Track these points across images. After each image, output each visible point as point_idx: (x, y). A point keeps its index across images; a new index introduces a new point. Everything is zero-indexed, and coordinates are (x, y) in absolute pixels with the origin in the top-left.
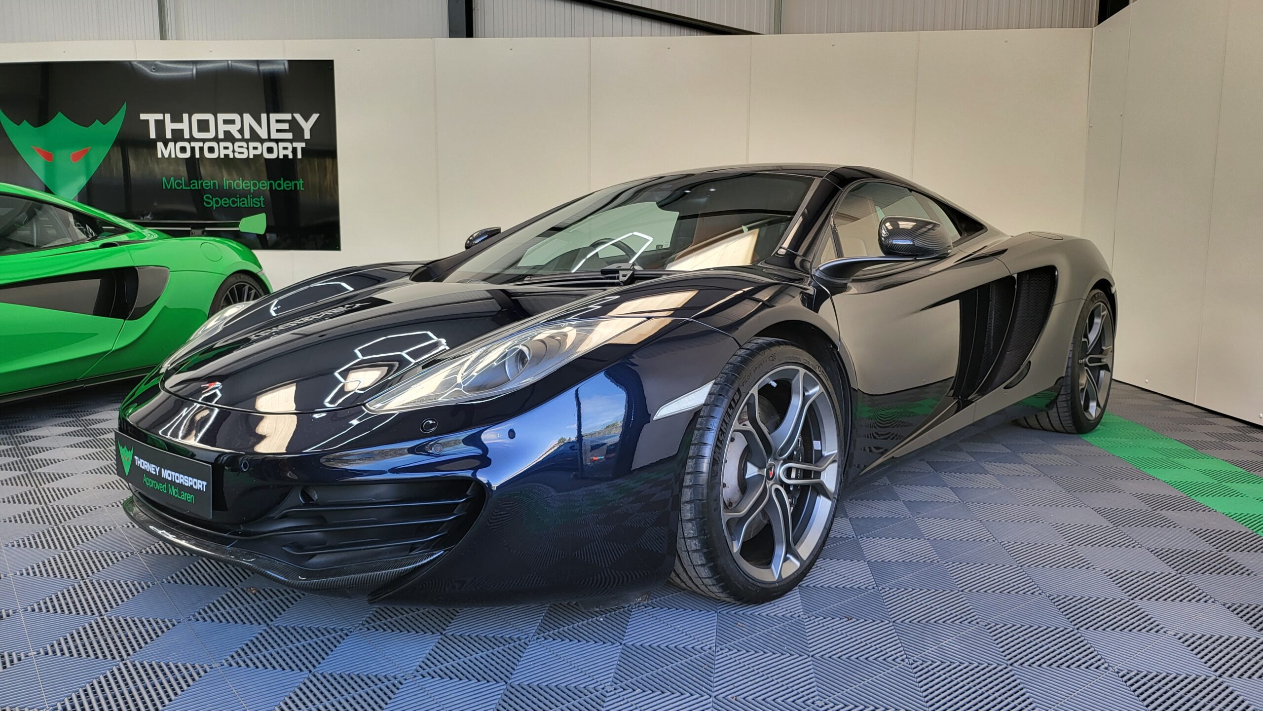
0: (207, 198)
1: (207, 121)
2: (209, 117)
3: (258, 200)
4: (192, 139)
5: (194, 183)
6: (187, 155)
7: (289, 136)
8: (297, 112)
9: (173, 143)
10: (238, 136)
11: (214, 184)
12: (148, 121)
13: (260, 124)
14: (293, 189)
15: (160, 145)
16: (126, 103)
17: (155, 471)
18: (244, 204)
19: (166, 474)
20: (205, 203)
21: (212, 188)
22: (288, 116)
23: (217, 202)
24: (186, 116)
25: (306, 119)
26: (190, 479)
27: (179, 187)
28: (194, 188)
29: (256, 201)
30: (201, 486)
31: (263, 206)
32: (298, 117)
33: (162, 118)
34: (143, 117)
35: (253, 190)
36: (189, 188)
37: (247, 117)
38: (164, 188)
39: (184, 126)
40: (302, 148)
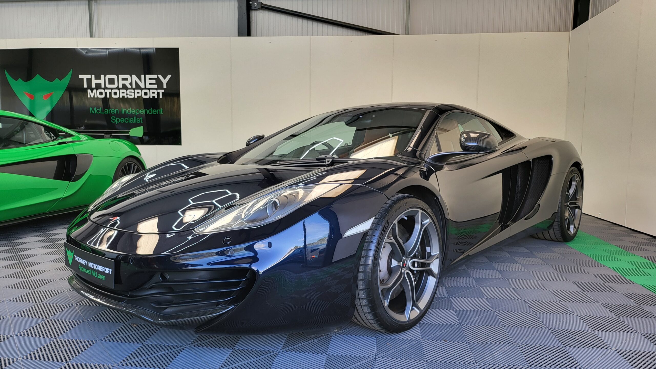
0: (113, 118)
1: (114, 79)
2: (115, 77)
3: (139, 119)
4: (105, 88)
5: (106, 110)
6: (103, 96)
7: (156, 86)
8: (159, 74)
9: (96, 90)
10: (129, 86)
11: (117, 111)
12: (83, 79)
13: (140, 80)
14: (157, 113)
15: (89, 91)
16: (71, 70)
17: (85, 263)
18: (132, 121)
19: (90, 265)
20: (112, 121)
21: (116, 113)
22: (155, 76)
23: (118, 120)
24: (102, 76)
25: (165, 78)
26: (103, 267)
27: (98, 112)
28: (106, 113)
29: (138, 119)
30: (109, 271)
31: (142, 122)
32: (160, 77)
33: (90, 77)
34: (81, 76)
35: (137, 114)
36: (104, 113)
37: (134, 77)
38: (91, 113)
39: (101, 81)
40: (162, 93)
